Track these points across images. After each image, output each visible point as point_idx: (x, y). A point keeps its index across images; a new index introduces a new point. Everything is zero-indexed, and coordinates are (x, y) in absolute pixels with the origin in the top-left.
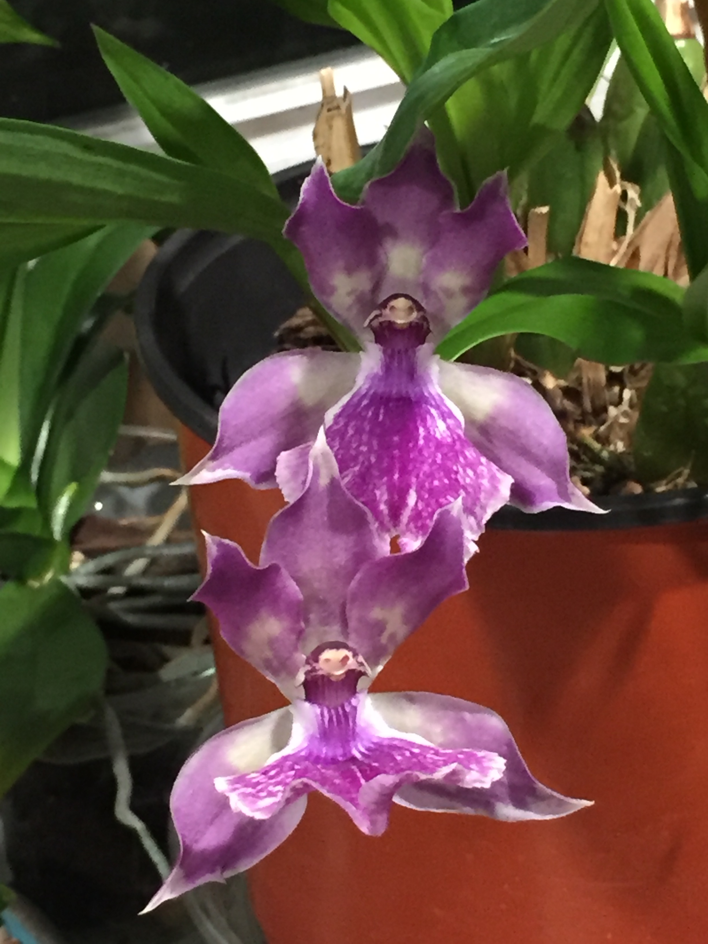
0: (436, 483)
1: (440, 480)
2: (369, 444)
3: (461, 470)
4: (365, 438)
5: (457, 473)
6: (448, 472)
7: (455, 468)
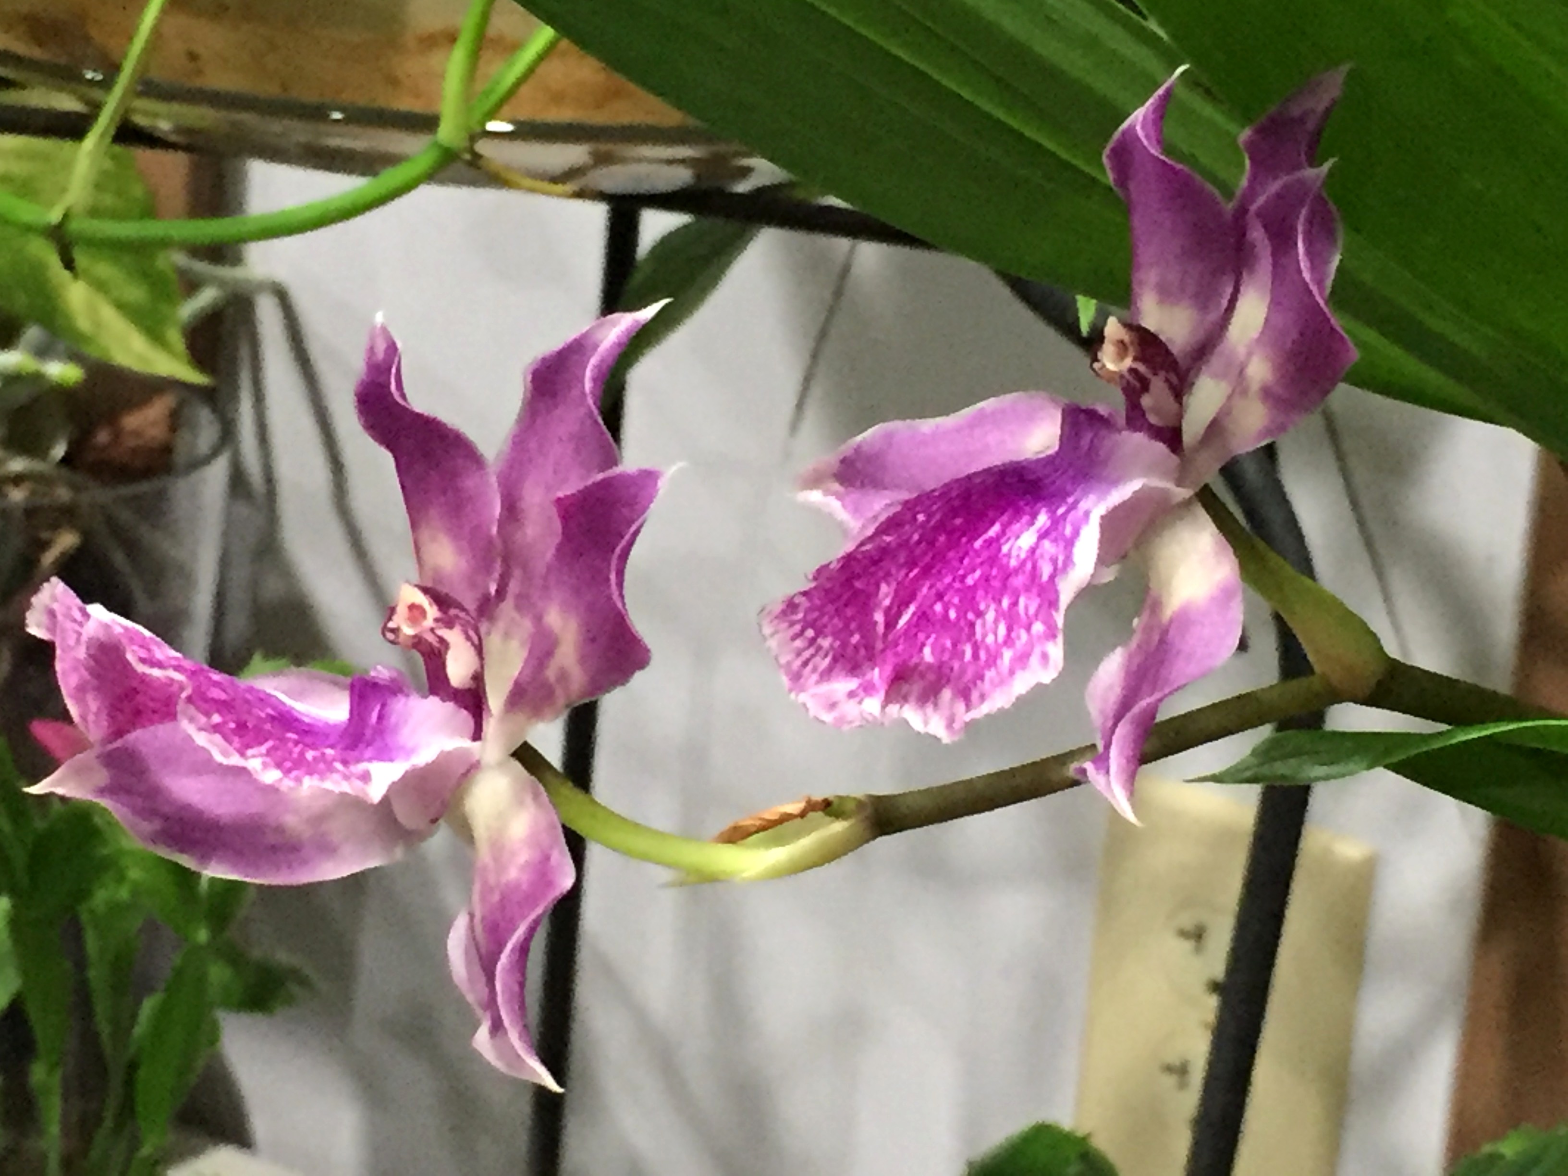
3: (991, 616)
5: (981, 615)
6: (968, 605)
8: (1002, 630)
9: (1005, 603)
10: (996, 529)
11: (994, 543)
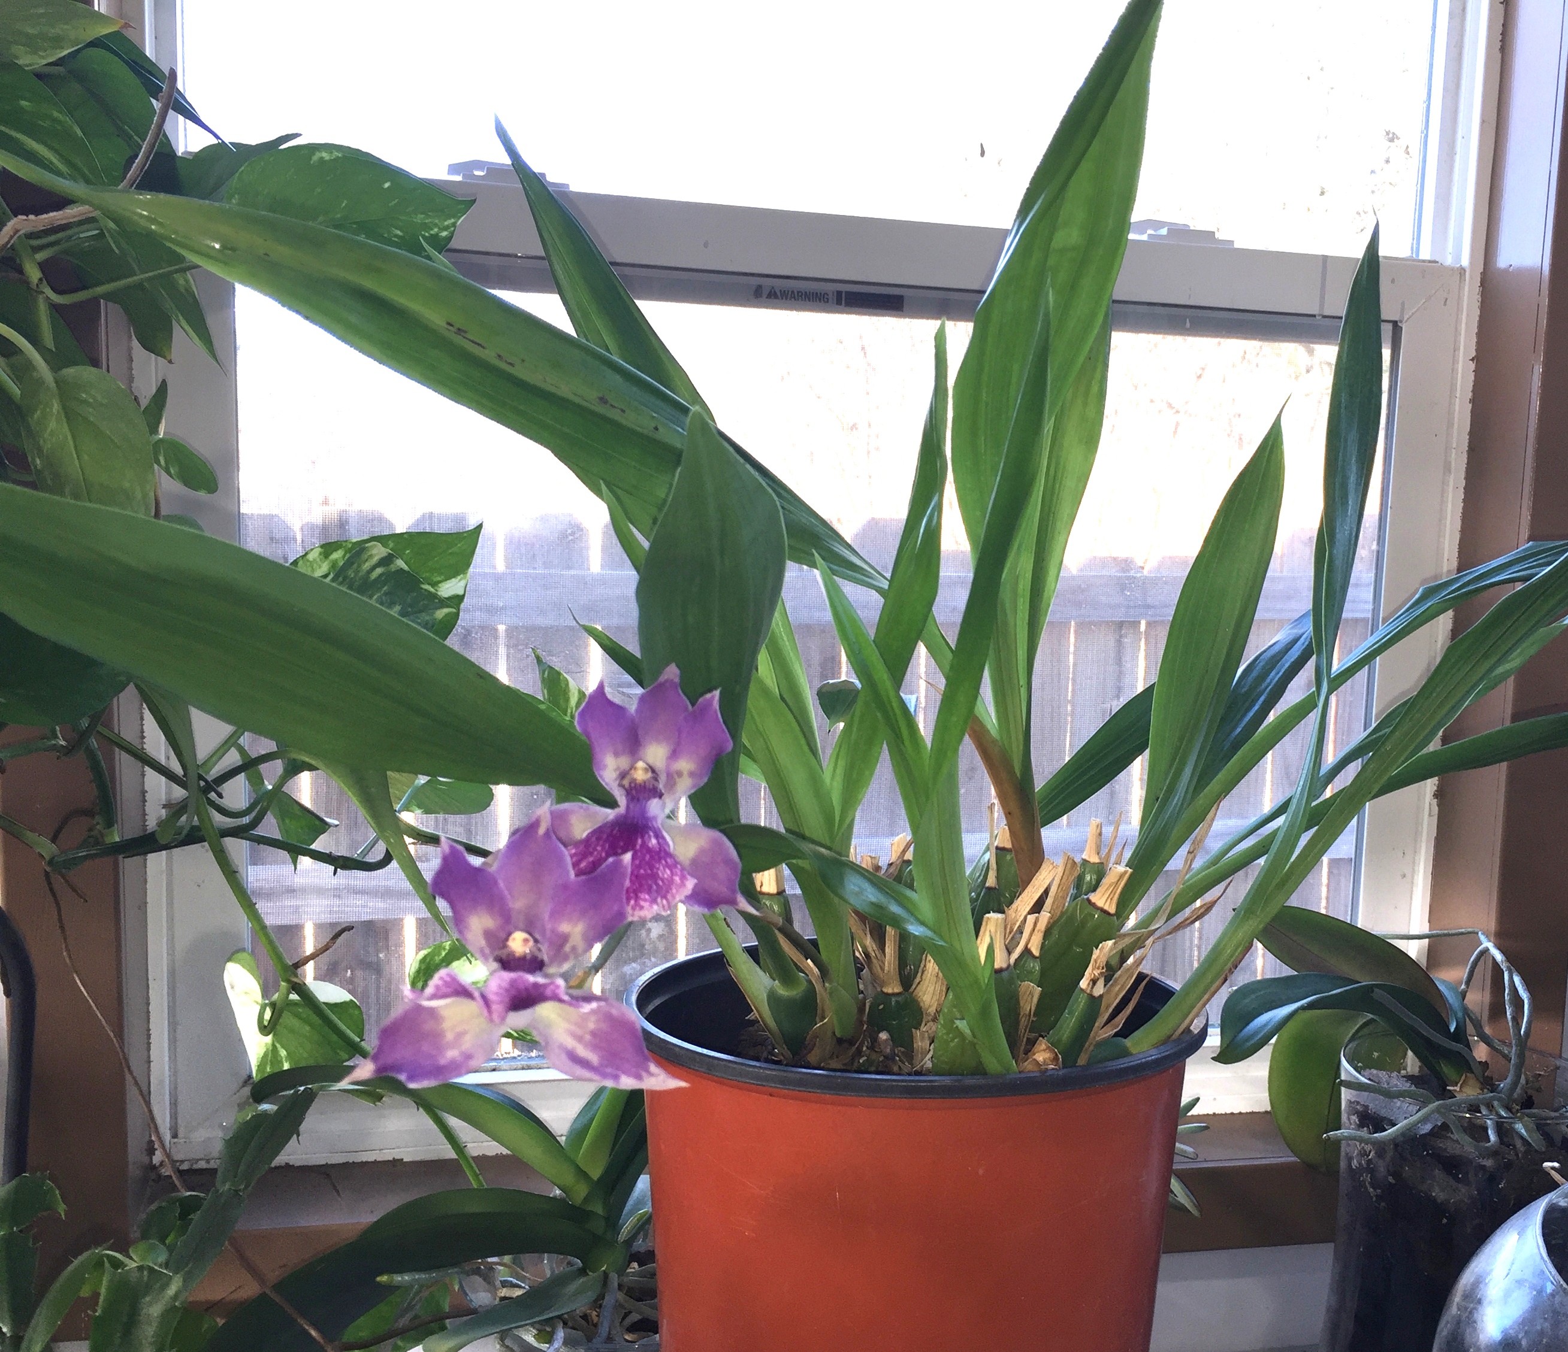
0: (642, 871)
1: (645, 870)
2: (603, 846)
3: (661, 868)
4: (601, 842)
5: (658, 869)
6: (652, 867)
7: (657, 866)
8: (668, 872)
9: (663, 862)
10: (639, 841)
11: (644, 844)
